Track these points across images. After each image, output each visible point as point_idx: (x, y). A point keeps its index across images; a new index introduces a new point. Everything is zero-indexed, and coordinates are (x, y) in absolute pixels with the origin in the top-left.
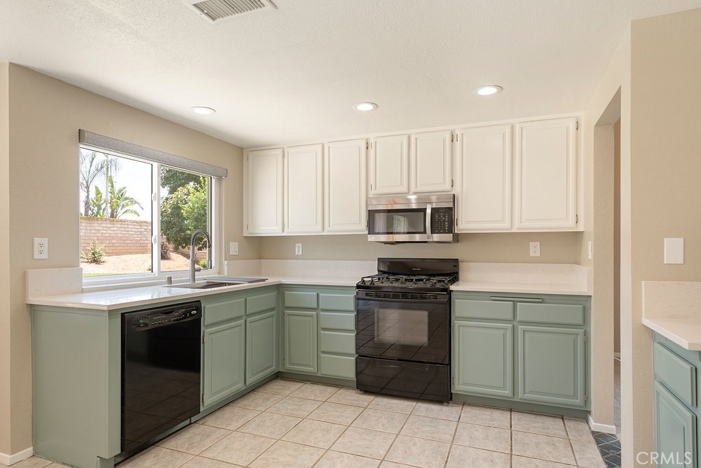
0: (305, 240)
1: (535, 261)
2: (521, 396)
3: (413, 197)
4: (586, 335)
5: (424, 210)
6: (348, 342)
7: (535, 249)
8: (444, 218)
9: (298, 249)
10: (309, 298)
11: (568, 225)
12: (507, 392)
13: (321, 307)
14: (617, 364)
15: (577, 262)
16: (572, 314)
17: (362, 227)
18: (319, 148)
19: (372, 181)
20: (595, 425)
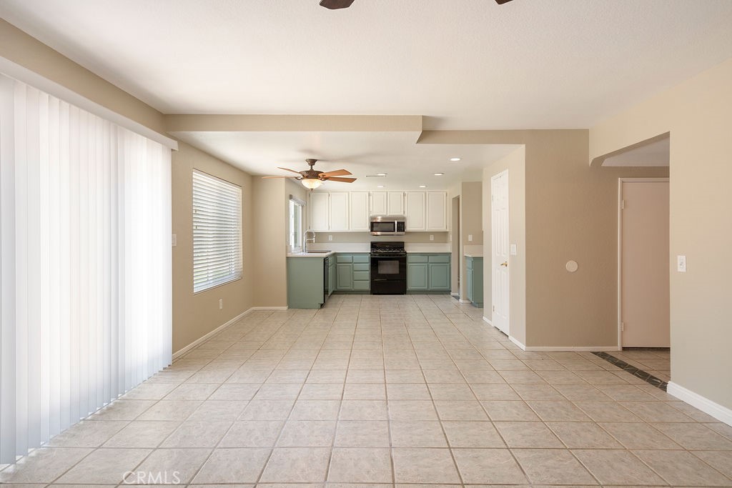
0: (334, 234)
1: (432, 242)
2: (430, 288)
3: (380, 217)
4: (450, 265)
5: (394, 223)
6: (367, 275)
7: (432, 238)
8: (401, 226)
9: (331, 238)
10: (349, 258)
11: (443, 229)
12: (426, 288)
13: (354, 261)
14: (459, 284)
15: (446, 242)
16: (445, 259)
17: (367, 228)
18: (347, 194)
19: (371, 210)
20: (452, 294)
